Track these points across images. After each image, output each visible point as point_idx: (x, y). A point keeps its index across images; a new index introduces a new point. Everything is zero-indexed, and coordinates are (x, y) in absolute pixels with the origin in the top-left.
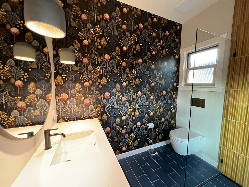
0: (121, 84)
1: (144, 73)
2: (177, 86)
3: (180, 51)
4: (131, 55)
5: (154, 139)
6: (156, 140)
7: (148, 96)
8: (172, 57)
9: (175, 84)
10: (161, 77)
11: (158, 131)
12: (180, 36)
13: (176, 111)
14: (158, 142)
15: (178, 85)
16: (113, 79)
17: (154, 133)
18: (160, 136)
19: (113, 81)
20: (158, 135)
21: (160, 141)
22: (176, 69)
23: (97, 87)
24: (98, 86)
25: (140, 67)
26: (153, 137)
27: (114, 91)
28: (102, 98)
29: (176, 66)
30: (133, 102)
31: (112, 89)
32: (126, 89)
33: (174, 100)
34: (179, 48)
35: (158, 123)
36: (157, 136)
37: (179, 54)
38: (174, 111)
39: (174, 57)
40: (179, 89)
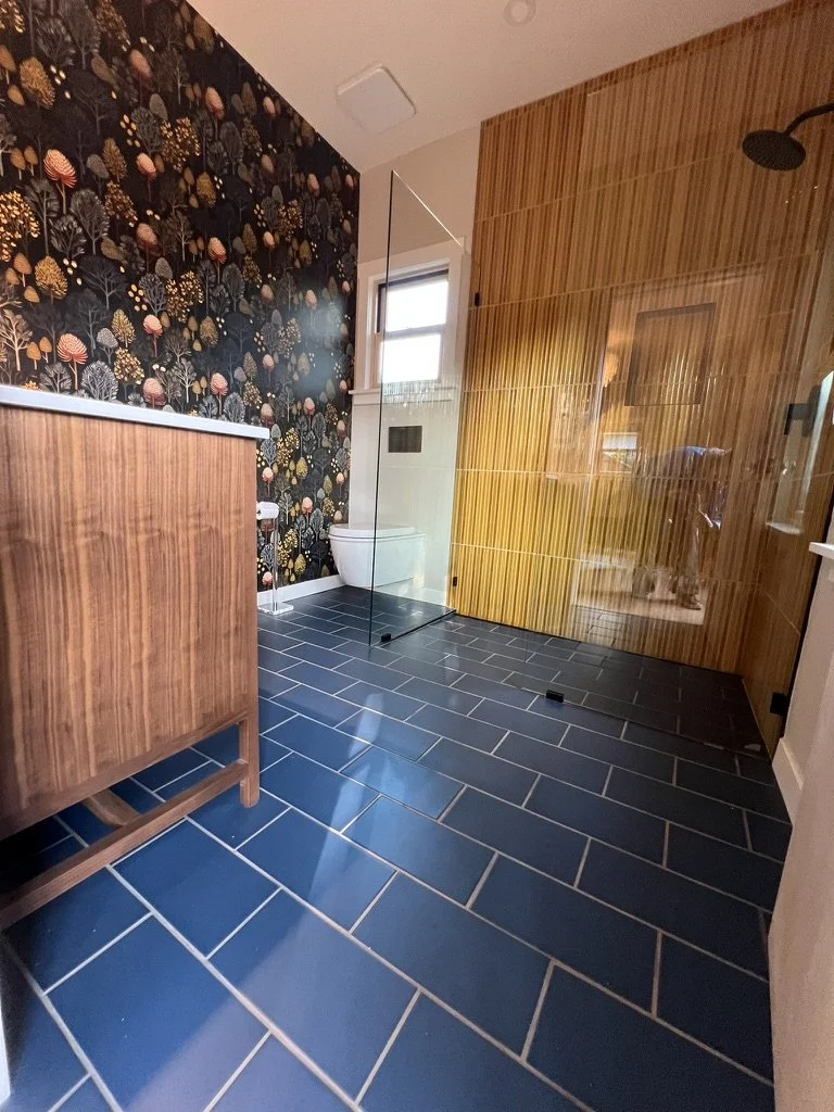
0: (137, 320)
1: (232, 303)
2: (350, 392)
3: (356, 268)
4: (179, 209)
5: (281, 570)
6: (287, 573)
7: (252, 402)
8: (332, 280)
9: (343, 384)
10: (295, 341)
11: (293, 541)
12: (357, 214)
13: (347, 480)
14: (294, 583)
15: (351, 387)
16: (97, 281)
17: (280, 548)
18: (300, 560)
19: (101, 296)
20: (293, 556)
21: (301, 578)
22: (344, 329)
23: (9, 291)
24: (20, 290)
25: (216, 273)
26: (275, 563)
27: (105, 337)
28: (43, 353)
29: (345, 321)
30: (195, 409)
31: (94, 326)
32: (161, 349)
33: (341, 440)
34: (354, 258)
35: (293, 514)
36: (289, 559)
37: (354, 279)
38: (340, 477)
39: (339, 283)
40: (355, 401)
